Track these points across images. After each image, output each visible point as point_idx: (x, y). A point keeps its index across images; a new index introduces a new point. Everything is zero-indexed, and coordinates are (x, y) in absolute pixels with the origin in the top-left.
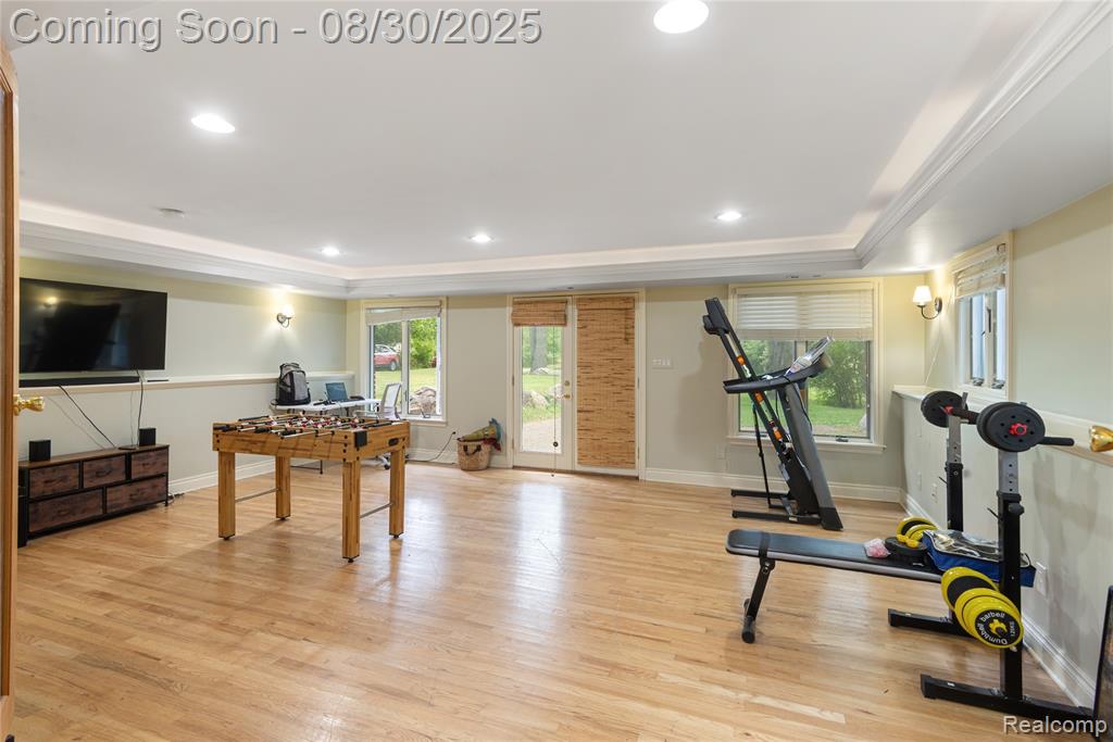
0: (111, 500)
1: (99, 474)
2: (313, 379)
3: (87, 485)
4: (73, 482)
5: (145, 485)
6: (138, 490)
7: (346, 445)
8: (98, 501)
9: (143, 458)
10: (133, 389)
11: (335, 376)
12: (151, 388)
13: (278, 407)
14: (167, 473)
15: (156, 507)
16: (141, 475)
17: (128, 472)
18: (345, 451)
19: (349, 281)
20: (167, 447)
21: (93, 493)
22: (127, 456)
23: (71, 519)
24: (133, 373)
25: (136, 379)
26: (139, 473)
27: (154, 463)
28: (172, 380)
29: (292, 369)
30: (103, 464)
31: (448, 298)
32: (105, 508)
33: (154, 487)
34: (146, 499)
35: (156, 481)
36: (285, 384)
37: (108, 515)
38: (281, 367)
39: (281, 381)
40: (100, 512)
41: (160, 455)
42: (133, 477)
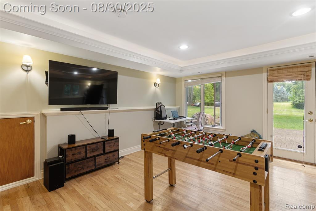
0: (98, 162)
1: (93, 151)
2: (168, 109)
3: (89, 155)
4: (83, 154)
5: (111, 155)
6: (108, 157)
7: (256, 169)
8: (93, 163)
9: (110, 143)
10: (106, 113)
11: (174, 108)
12: (112, 112)
13: (156, 120)
14: (119, 149)
15: (115, 164)
16: (109, 151)
17: (104, 149)
18: (255, 174)
19: (181, 67)
20: (118, 138)
21: (91, 159)
22: (104, 142)
23: (83, 171)
24: (106, 106)
25: (107, 108)
26: (108, 150)
27: (114, 146)
28: (120, 109)
29: (161, 105)
30: (94, 146)
31: (225, 72)
32: (95, 165)
33: (114, 155)
34: (111, 161)
35: (114, 153)
36: (158, 111)
37: (97, 168)
38: (156, 104)
39: (156, 109)
40: (94, 168)
41: (116, 141)
42: (106, 151)
